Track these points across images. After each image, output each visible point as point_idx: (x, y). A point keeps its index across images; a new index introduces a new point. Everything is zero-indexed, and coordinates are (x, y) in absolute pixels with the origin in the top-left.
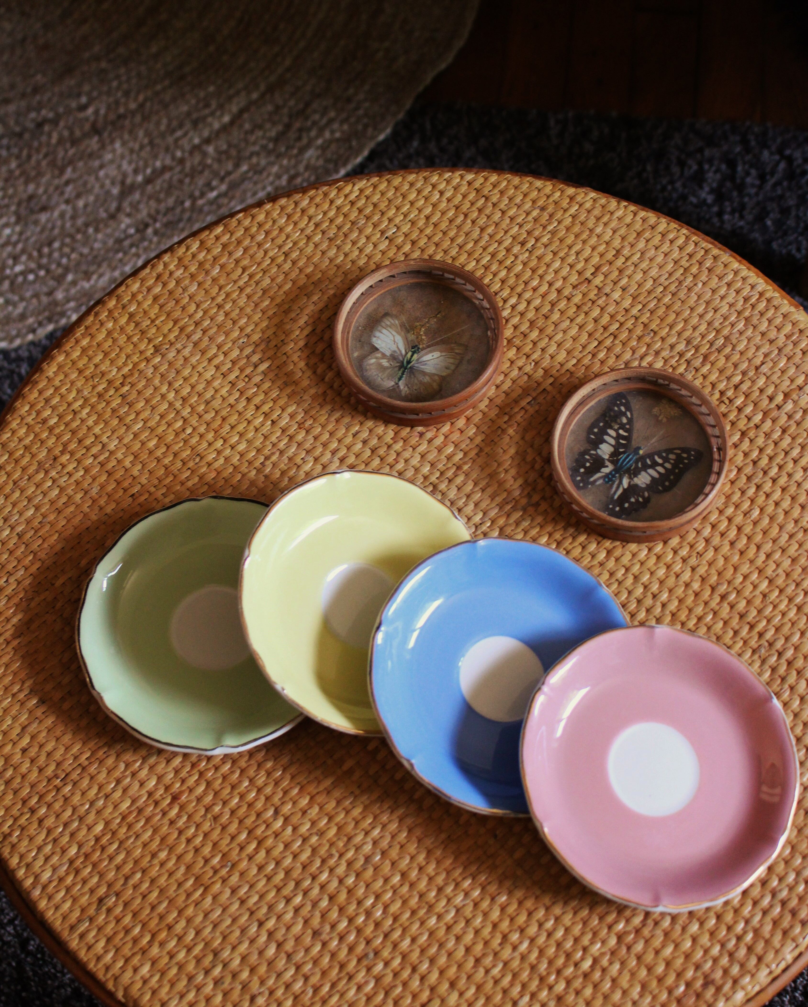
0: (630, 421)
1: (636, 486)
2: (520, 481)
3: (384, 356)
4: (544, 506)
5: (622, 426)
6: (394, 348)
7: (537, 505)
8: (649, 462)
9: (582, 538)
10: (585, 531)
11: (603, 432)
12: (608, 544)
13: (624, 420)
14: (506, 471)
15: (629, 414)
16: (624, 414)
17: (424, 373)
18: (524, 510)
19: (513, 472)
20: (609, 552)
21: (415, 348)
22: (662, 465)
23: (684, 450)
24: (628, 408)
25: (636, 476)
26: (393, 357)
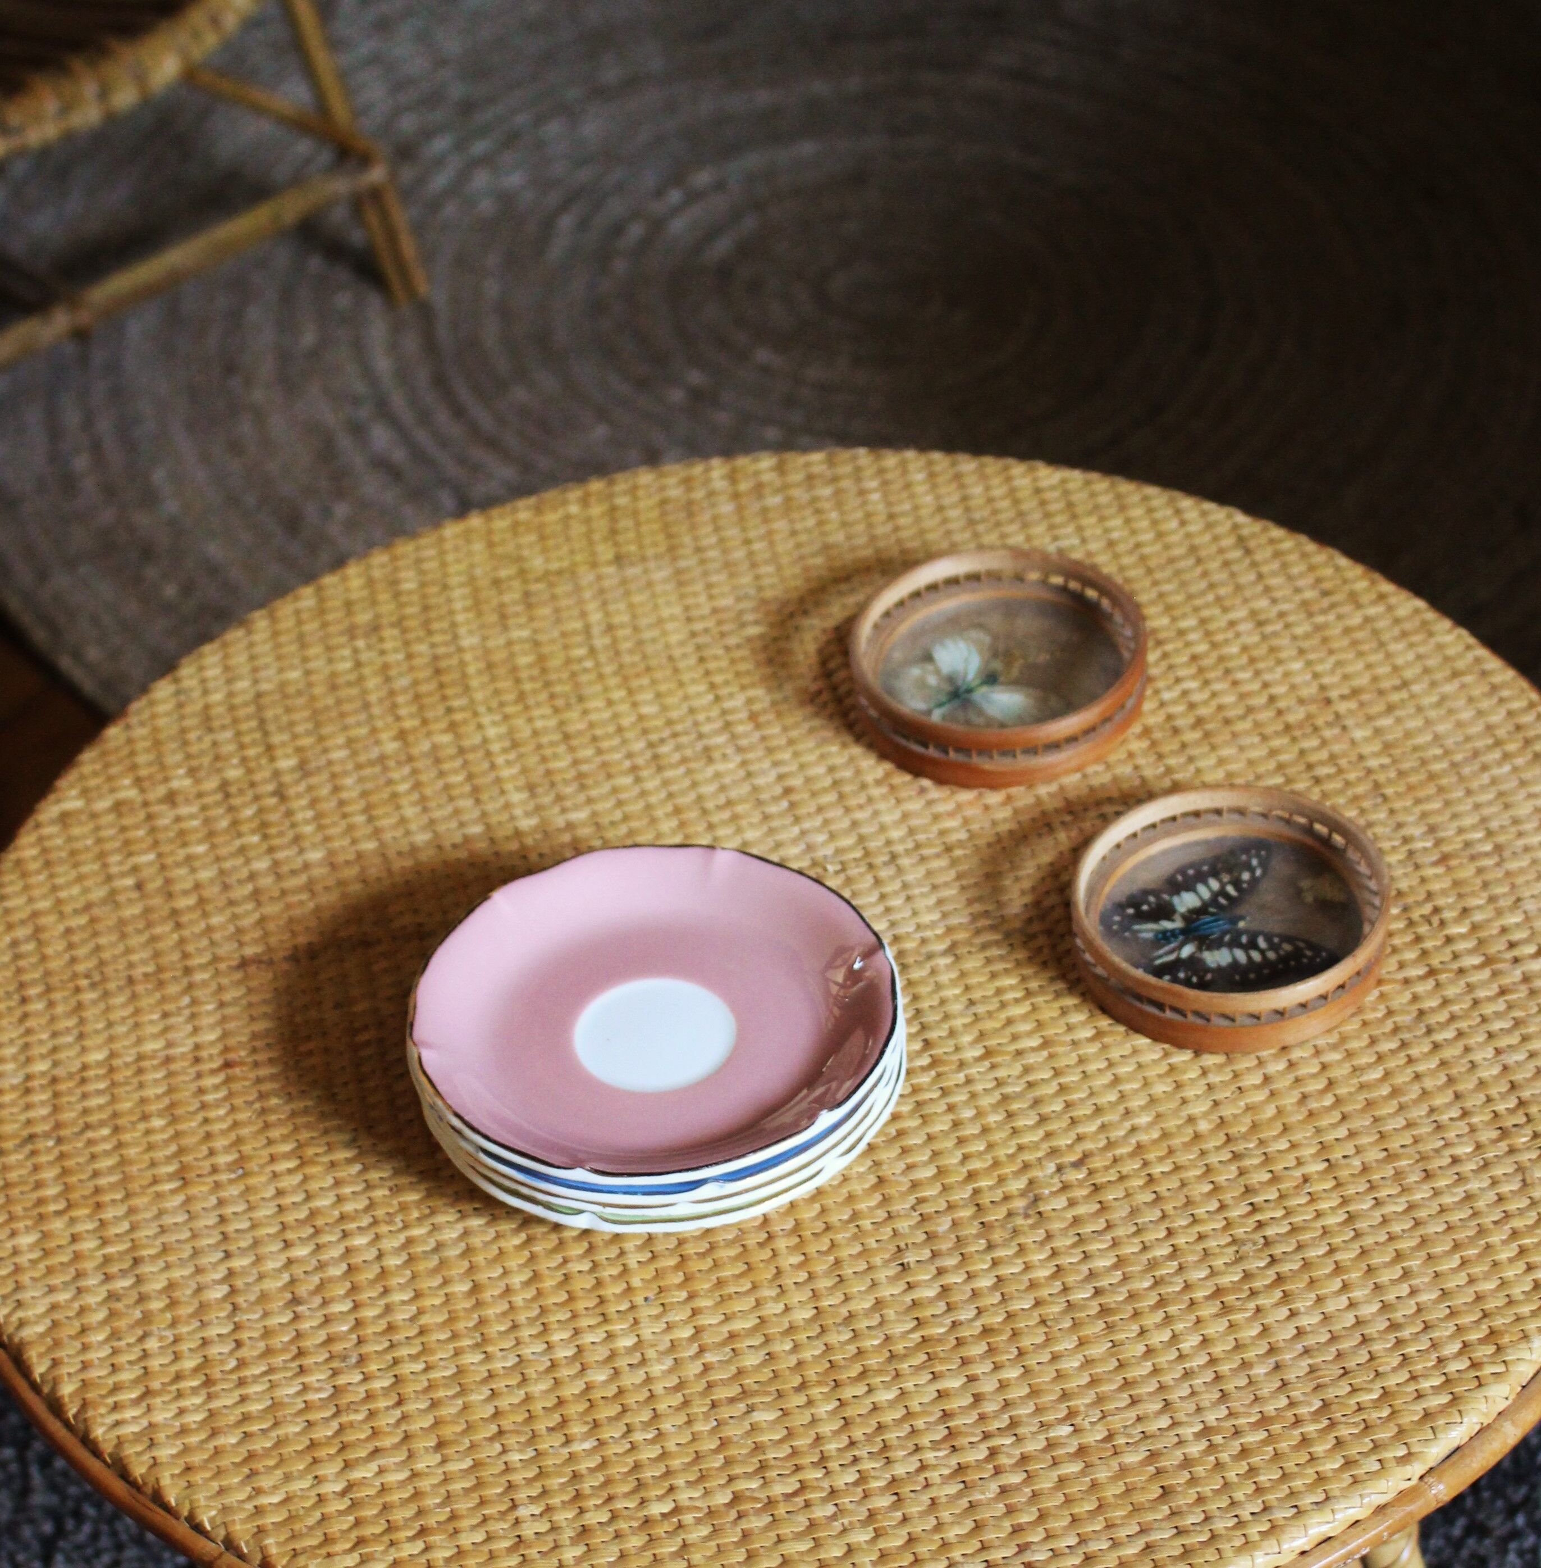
0: (1254, 881)
1: (1201, 962)
2: (1028, 899)
3: (937, 672)
4: (1042, 940)
5: (1237, 883)
6: (960, 667)
7: (1032, 937)
8: (1244, 939)
9: (1070, 1001)
10: (1083, 995)
11: (1201, 878)
12: (1104, 1022)
13: (1246, 876)
14: (1017, 879)
15: (1258, 872)
16: (1252, 870)
17: (981, 712)
18: (1008, 935)
19: (1027, 884)
20: (1099, 1034)
21: (991, 679)
22: (1262, 952)
23: (1311, 946)
24: (1264, 864)
25: (1209, 948)
26: (951, 679)
